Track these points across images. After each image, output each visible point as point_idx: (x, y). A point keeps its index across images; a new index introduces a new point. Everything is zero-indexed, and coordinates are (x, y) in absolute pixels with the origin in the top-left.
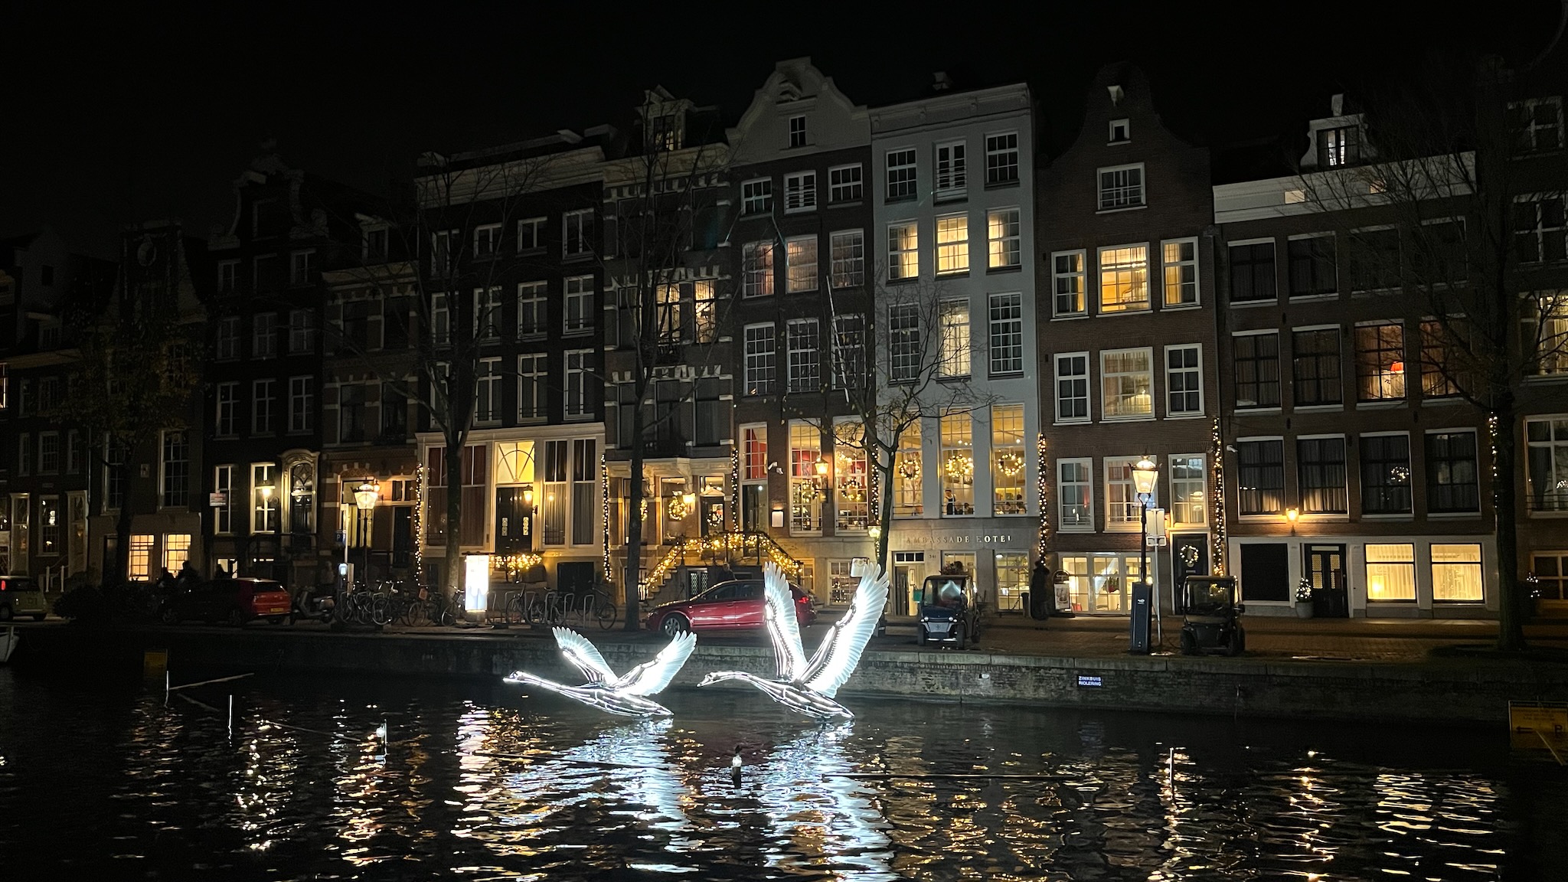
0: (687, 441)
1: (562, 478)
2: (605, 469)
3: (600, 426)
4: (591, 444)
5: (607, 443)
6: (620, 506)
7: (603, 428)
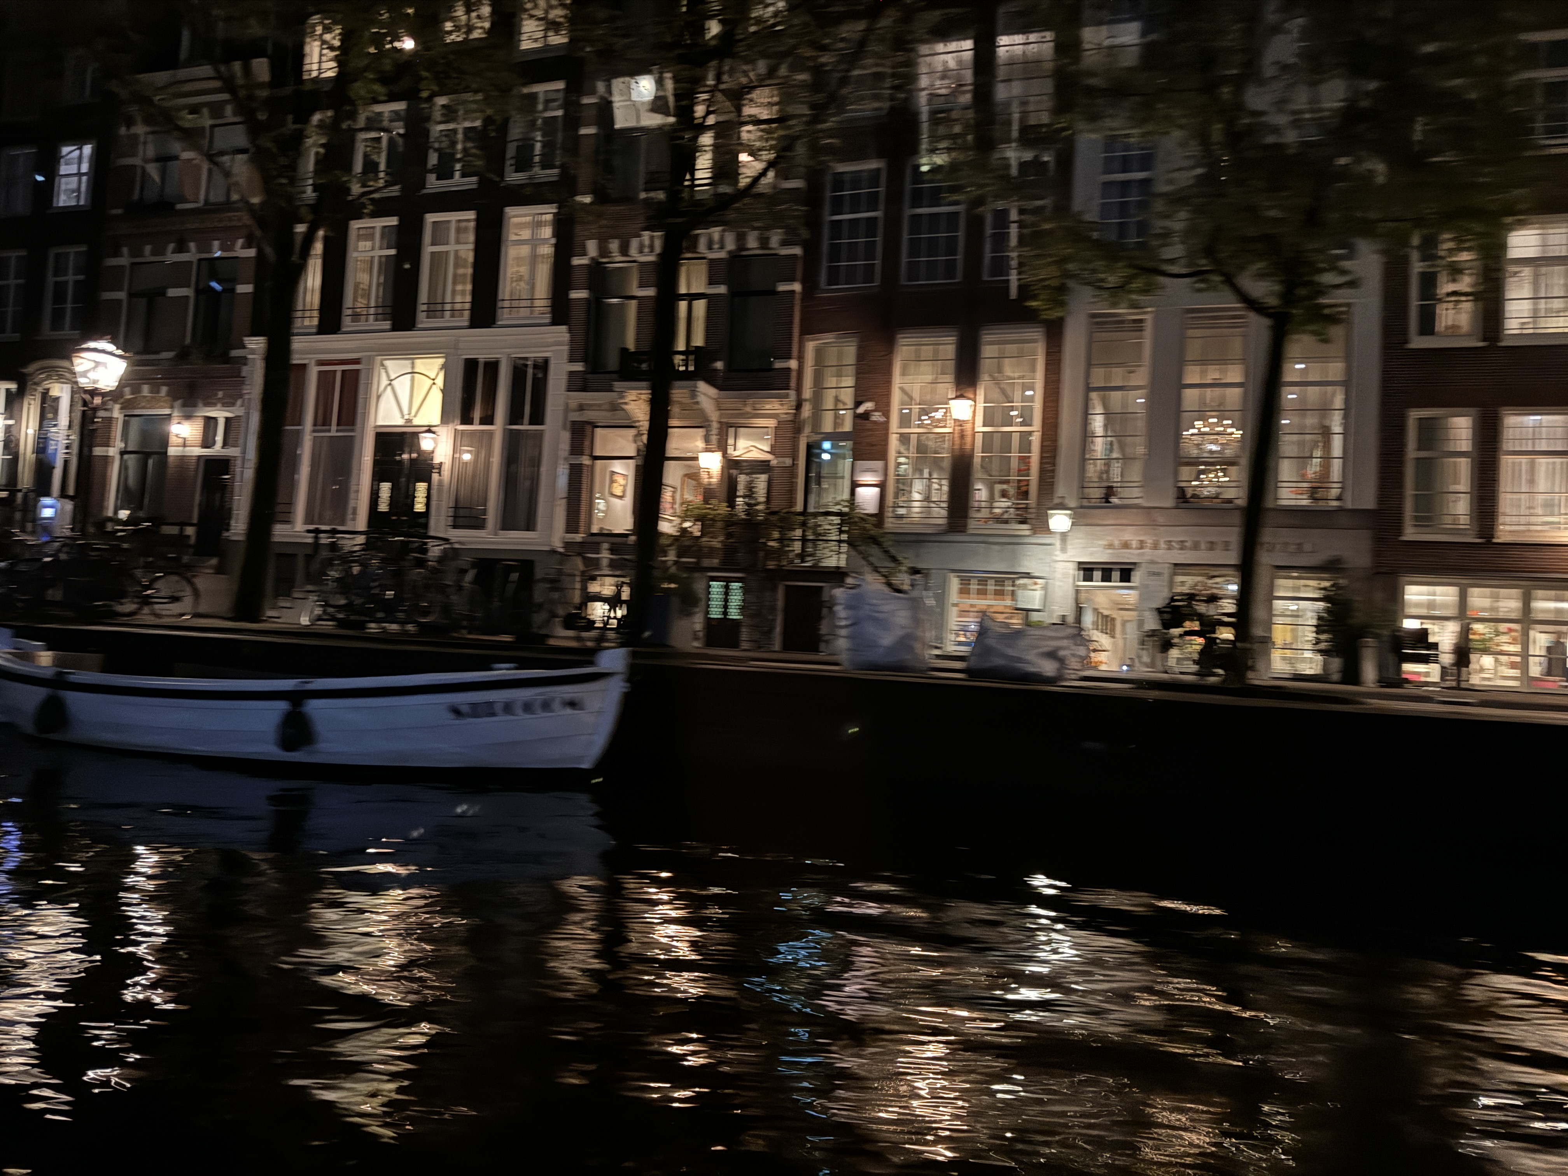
1: (487, 419)
3: (561, 333)
4: (543, 366)
5: (572, 360)
7: (566, 337)
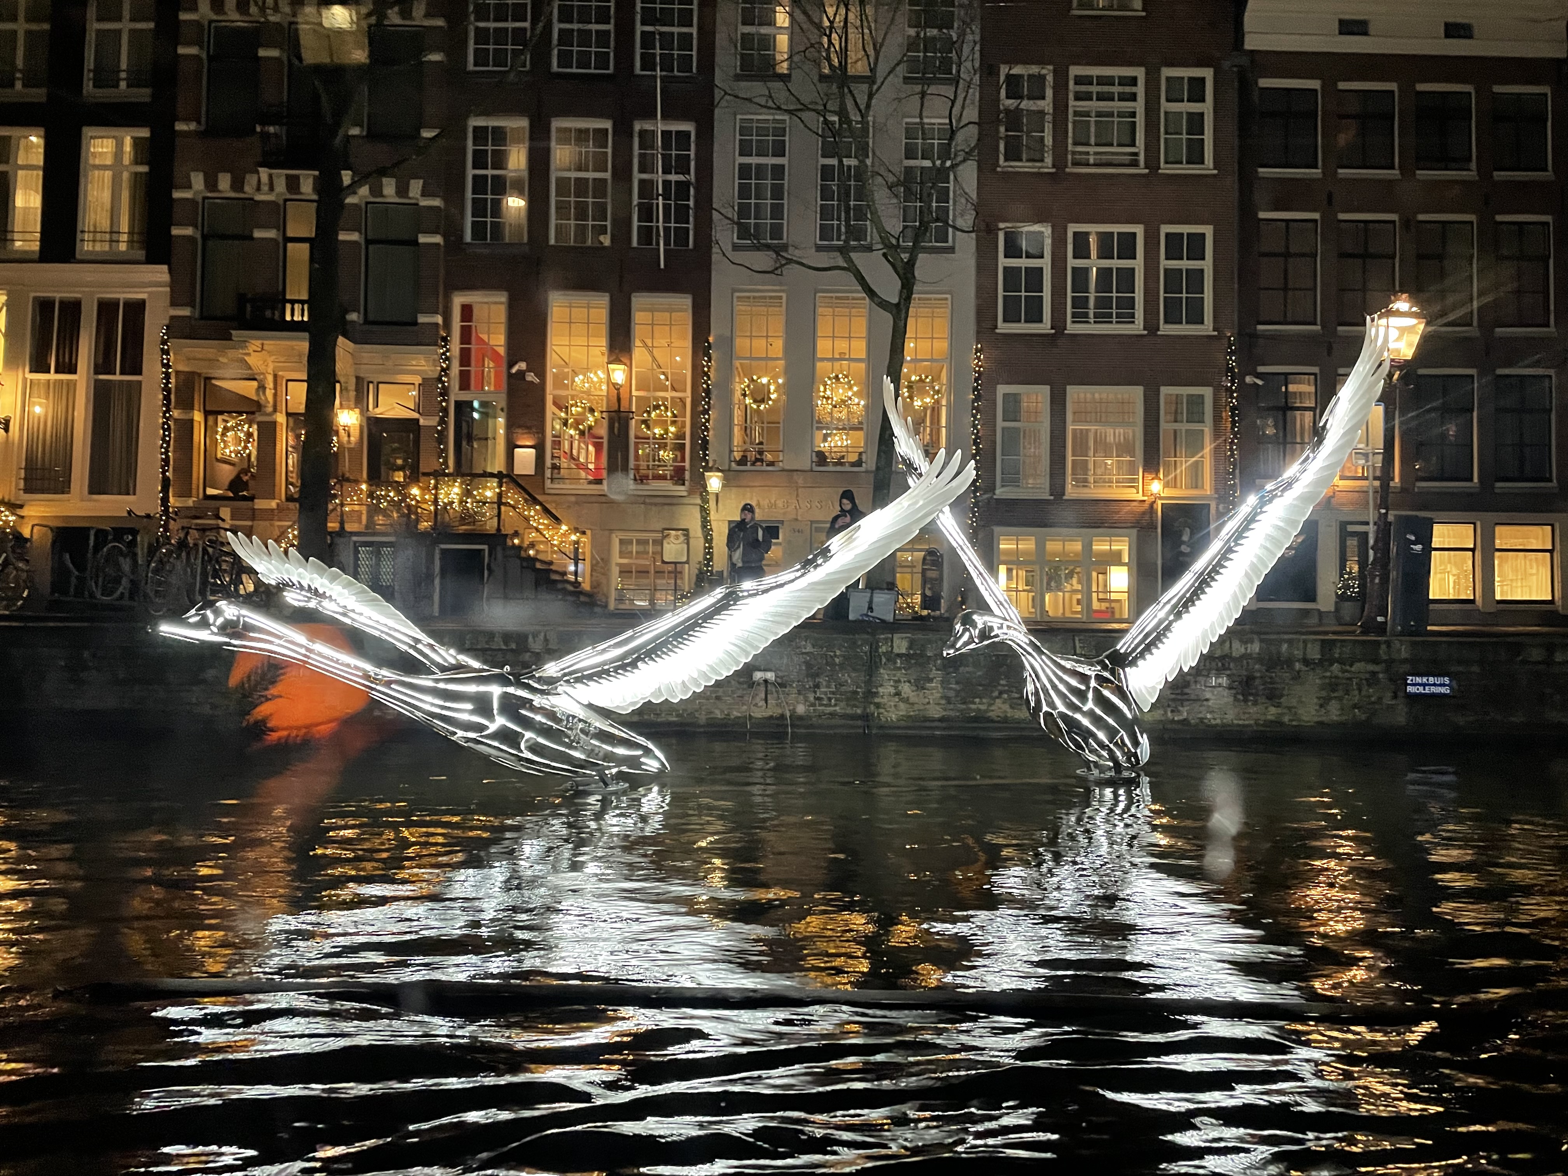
0: (347, 312)
1: (68, 367)
2: (168, 353)
3: (160, 273)
4: (137, 309)
5: (174, 304)
6: (196, 425)
7: (166, 277)
